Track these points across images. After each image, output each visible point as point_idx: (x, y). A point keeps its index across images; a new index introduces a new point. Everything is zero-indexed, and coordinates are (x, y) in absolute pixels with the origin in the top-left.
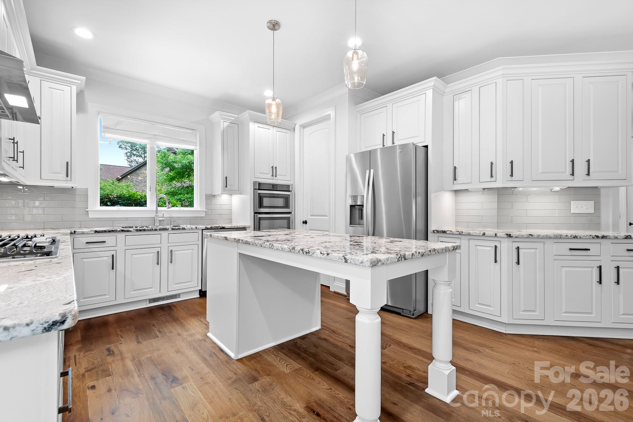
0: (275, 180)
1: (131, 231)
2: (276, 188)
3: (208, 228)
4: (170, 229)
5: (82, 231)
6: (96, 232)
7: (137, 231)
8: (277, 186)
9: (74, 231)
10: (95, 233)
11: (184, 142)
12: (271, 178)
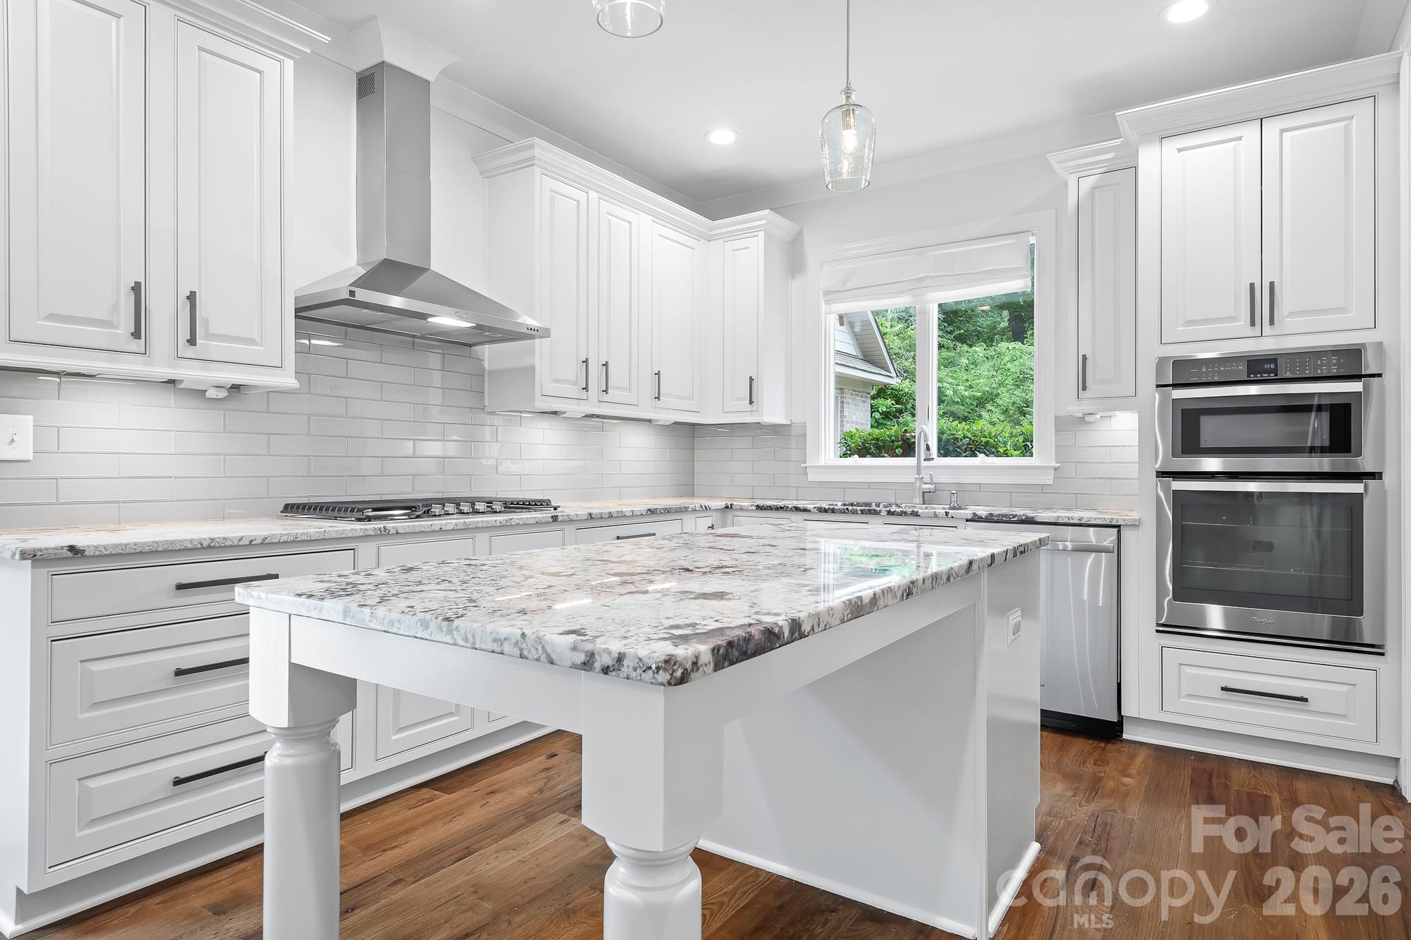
0: (1271, 339)
1: (810, 511)
2: (1275, 372)
3: (981, 517)
4: (884, 513)
5: (741, 504)
6: (758, 507)
7: (820, 511)
8: (1276, 365)
9: (731, 505)
10: (757, 509)
11: (989, 275)
12: (1249, 331)
